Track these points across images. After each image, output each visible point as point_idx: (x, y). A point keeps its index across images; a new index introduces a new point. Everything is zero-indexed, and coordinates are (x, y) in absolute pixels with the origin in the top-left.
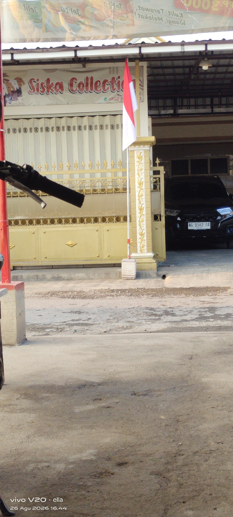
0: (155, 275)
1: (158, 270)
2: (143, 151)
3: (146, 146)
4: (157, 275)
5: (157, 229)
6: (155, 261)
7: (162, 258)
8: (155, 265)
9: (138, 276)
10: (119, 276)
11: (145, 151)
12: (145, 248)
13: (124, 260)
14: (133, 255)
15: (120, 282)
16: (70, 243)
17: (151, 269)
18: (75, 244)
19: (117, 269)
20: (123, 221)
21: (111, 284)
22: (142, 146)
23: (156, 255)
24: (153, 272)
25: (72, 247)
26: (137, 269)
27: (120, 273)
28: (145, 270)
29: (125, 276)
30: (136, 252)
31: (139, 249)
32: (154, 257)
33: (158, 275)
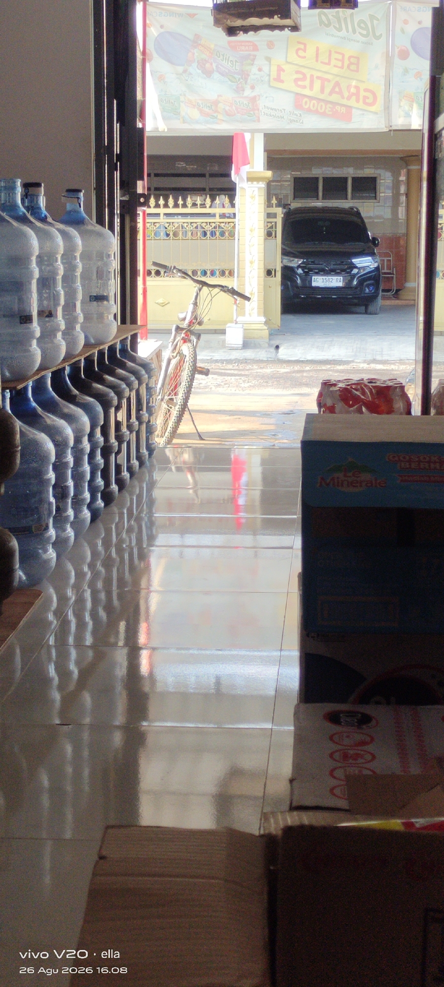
0: (267, 345)
1: (270, 340)
2: (256, 189)
3: (261, 183)
4: (269, 344)
5: (270, 287)
6: (266, 328)
7: (275, 324)
8: (266, 333)
9: (246, 345)
10: (223, 345)
11: (259, 188)
12: (256, 311)
13: (229, 325)
14: (240, 319)
15: (224, 352)
16: (162, 302)
17: (262, 337)
18: (168, 303)
19: (221, 337)
20: (228, 277)
21: (213, 354)
22: (255, 183)
23: (268, 320)
24: (263, 341)
25: (163, 306)
26: (244, 337)
27: (224, 341)
28: (254, 338)
29: (230, 345)
30: (244, 315)
31: (247, 312)
32: (266, 323)
33: (270, 346)
